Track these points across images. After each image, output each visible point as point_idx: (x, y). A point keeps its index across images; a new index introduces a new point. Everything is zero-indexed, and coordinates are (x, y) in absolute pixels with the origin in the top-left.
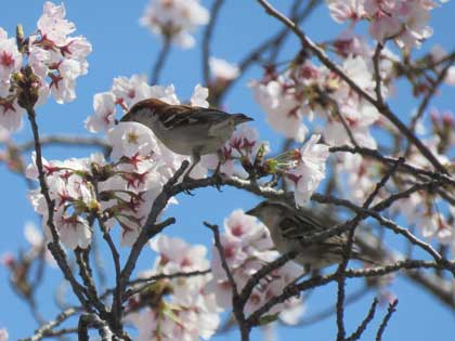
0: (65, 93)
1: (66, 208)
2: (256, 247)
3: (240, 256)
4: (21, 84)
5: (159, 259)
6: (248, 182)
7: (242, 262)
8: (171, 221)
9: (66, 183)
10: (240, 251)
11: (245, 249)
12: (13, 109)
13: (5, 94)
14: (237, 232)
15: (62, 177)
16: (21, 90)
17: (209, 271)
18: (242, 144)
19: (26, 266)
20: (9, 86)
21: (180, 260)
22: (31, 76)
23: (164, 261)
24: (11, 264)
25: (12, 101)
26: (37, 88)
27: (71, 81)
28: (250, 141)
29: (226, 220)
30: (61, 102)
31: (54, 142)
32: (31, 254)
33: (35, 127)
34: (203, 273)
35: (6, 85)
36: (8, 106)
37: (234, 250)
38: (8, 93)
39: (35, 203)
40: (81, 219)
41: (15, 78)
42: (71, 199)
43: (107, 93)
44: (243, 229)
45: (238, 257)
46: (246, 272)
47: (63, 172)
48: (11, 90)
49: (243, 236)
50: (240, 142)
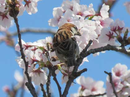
0: (32, 9)
1: (35, 65)
2: (127, 81)
3: (120, 86)
4: (10, 5)
5: (80, 88)
6: (121, 48)
7: (121, 89)
8: (85, 70)
9: (34, 53)
10: (120, 83)
11: (122, 83)
12: (7, 18)
13: (3, 10)
14: (118, 74)
15: (32, 50)
16: (11, 8)
17: (105, 94)
18: (117, 29)
19: (15, 92)
20: (5, 7)
21: (91, 88)
22: (15, 1)
23: (83, 89)
24: (8, 91)
25: (6, 14)
26: (19, 7)
27: (36, 3)
28: (121, 27)
29: (113, 69)
30: (30, 13)
31: (28, 31)
32: (18, 86)
33: (18, 26)
34: (102, 95)
35: (3, 6)
36: (4, 16)
37: (117, 83)
38: (5, 10)
39: (20, 63)
40: (42, 70)
41: (8, 2)
42: (37, 61)
43: (59, 8)
44: (121, 73)
45: (119, 86)
46: (123, 93)
47: (33, 48)
48: (6, 8)
49: (121, 76)
50: (116, 28)
